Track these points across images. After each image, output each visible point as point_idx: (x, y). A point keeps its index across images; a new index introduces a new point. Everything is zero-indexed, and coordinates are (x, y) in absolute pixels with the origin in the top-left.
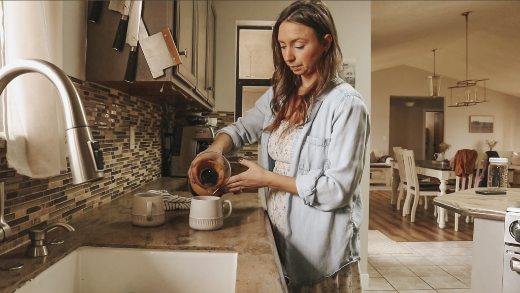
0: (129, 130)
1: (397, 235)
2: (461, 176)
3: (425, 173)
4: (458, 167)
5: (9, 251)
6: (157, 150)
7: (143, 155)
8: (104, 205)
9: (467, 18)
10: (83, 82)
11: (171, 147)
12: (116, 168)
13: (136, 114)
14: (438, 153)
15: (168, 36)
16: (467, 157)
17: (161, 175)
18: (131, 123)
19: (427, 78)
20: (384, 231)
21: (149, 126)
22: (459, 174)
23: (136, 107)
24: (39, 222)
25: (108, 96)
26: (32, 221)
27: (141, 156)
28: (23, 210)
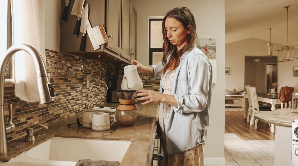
0: (86, 77)
1: (245, 136)
2: (283, 102)
3: (263, 100)
4: (282, 97)
5: (17, 138)
6: (104, 88)
7: (95, 91)
8: (71, 117)
9: (287, 9)
10: (58, 52)
11: (112, 86)
12: (78, 98)
13: (91, 68)
14: (271, 89)
15: (102, 27)
16: (287, 91)
17: (106, 102)
18: (87, 73)
19: (266, 45)
20: (238, 134)
21: (99, 75)
22: (282, 101)
23: (90, 65)
24: (33, 124)
25: (73, 60)
26: (29, 124)
27: (94, 91)
28: (24, 118)
